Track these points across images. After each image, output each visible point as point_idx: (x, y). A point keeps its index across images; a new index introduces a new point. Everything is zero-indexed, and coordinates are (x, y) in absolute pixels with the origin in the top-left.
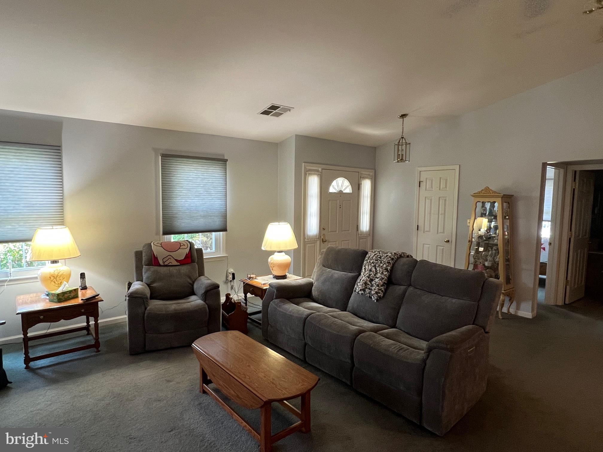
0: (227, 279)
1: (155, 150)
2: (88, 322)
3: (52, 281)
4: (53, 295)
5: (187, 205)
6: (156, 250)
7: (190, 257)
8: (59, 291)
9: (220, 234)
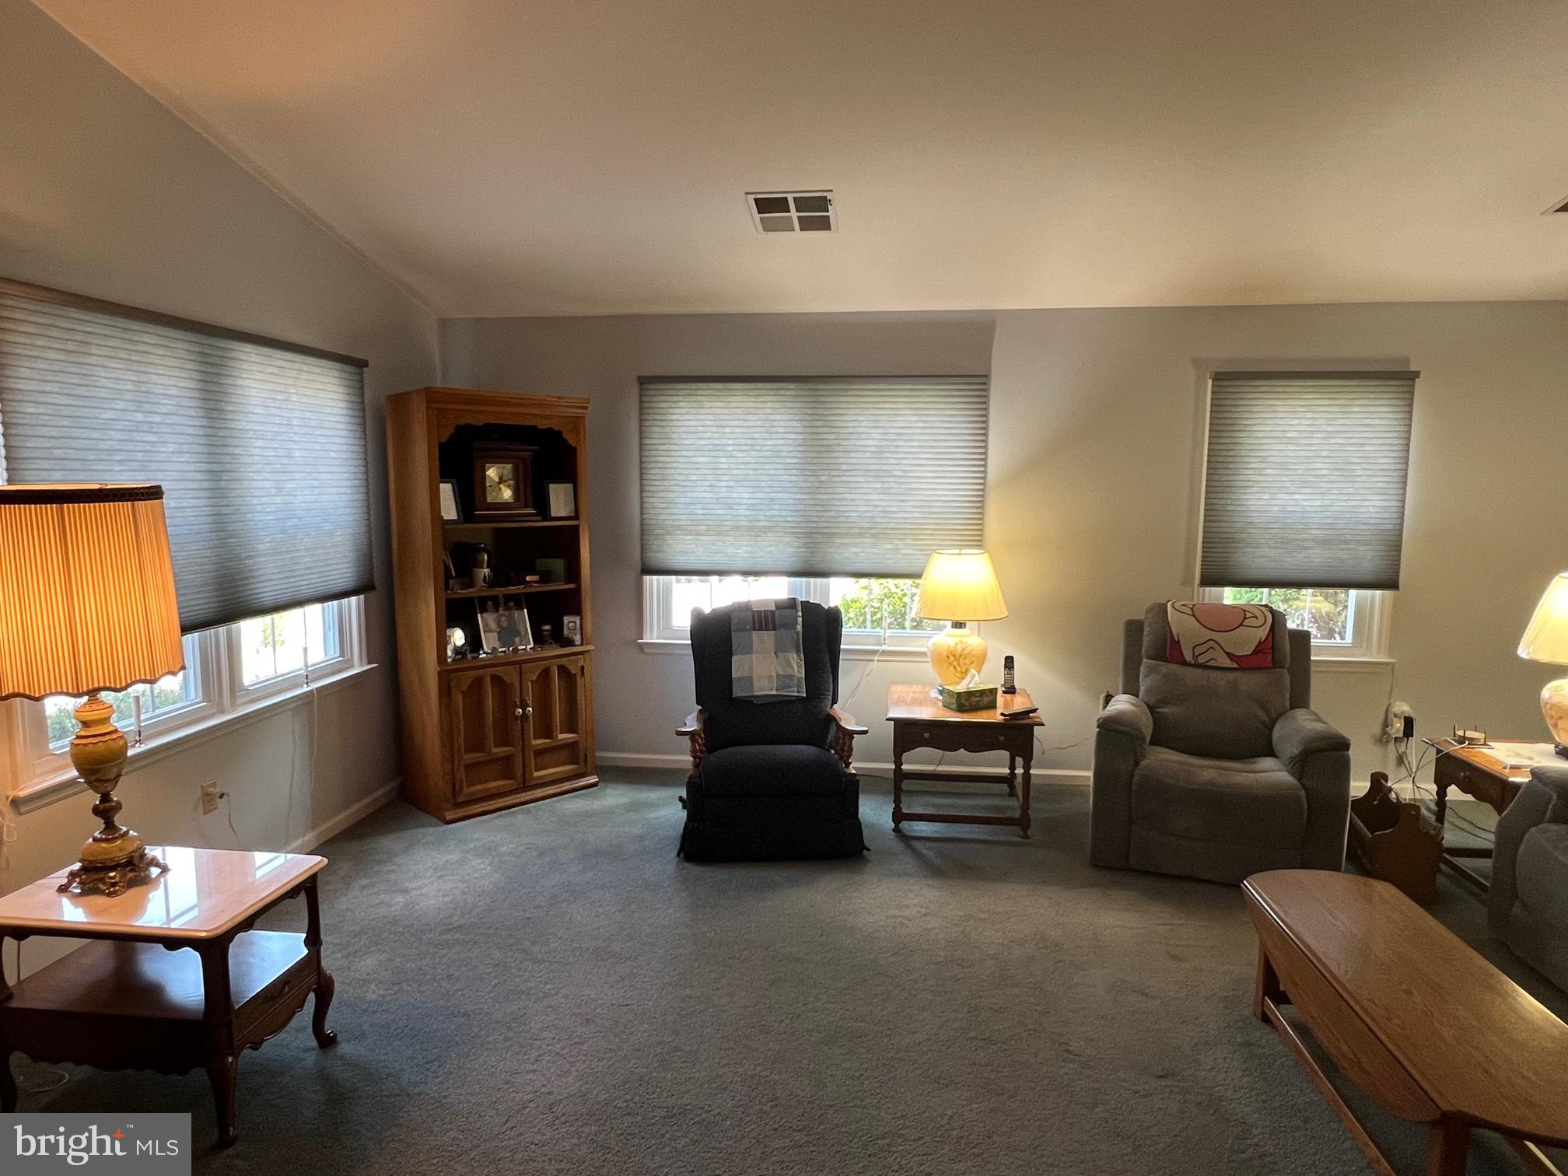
0: (1384, 733)
1: (1198, 363)
2: (1012, 767)
3: (951, 664)
4: (950, 693)
5: (1275, 508)
6: (1179, 622)
7: (1271, 651)
8: (961, 688)
9: (1373, 598)
